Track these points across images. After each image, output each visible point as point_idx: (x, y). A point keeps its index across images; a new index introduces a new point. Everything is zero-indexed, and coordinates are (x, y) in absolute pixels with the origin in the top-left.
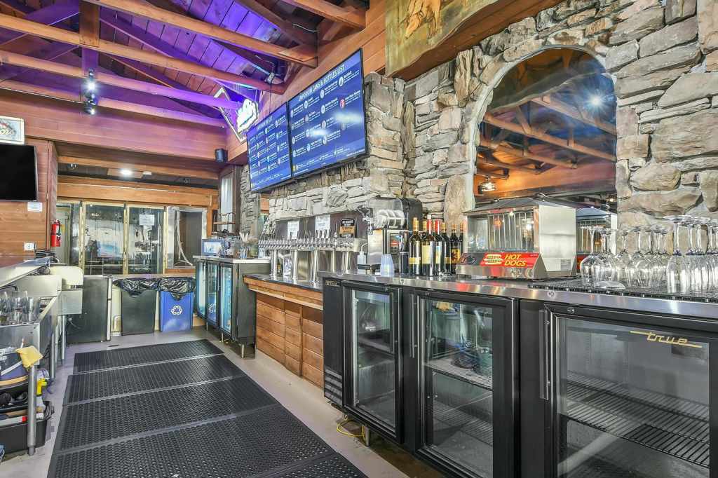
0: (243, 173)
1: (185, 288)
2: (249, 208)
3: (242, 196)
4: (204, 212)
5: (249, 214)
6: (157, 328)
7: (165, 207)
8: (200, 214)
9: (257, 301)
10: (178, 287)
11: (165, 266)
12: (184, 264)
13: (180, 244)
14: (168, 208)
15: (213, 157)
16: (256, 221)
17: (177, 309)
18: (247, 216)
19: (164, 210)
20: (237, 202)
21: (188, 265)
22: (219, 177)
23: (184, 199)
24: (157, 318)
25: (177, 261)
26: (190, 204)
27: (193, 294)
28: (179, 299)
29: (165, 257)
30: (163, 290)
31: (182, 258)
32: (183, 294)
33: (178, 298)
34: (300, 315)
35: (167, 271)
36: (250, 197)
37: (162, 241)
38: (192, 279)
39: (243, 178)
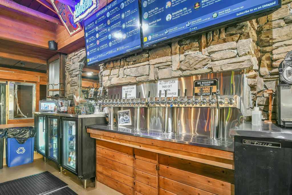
0: (67, 59)
1: (27, 135)
2: (73, 81)
3: (67, 74)
4: (34, 85)
5: (73, 85)
6: (4, 164)
7: (7, 82)
8: (31, 87)
9: (97, 145)
10: (22, 134)
11: (7, 118)
12: (20, 117)
13: (18, 105)
14: (9, 82)
15: (47, 46)
16: (79, 89)
17: (21, 150)
18: (71, 86)
19: (7, 83)
20: (63, 77)
21: (24, 117)
22: (47, 62)
23: (21, 77)
24: (5, 157)
25: (16, 115)
26: (25, 80)
27: (33, 138)
28: (23, 143)
29: (8, 113)
30: (9, 137)
31: (19, 113)
32: (26, 139)
33: (21, 142)
34: (157, 162)
35: (9, 122)
36: (74, 74)
37: (5, 103)
38: (32, 128)
39: (67, 62)
